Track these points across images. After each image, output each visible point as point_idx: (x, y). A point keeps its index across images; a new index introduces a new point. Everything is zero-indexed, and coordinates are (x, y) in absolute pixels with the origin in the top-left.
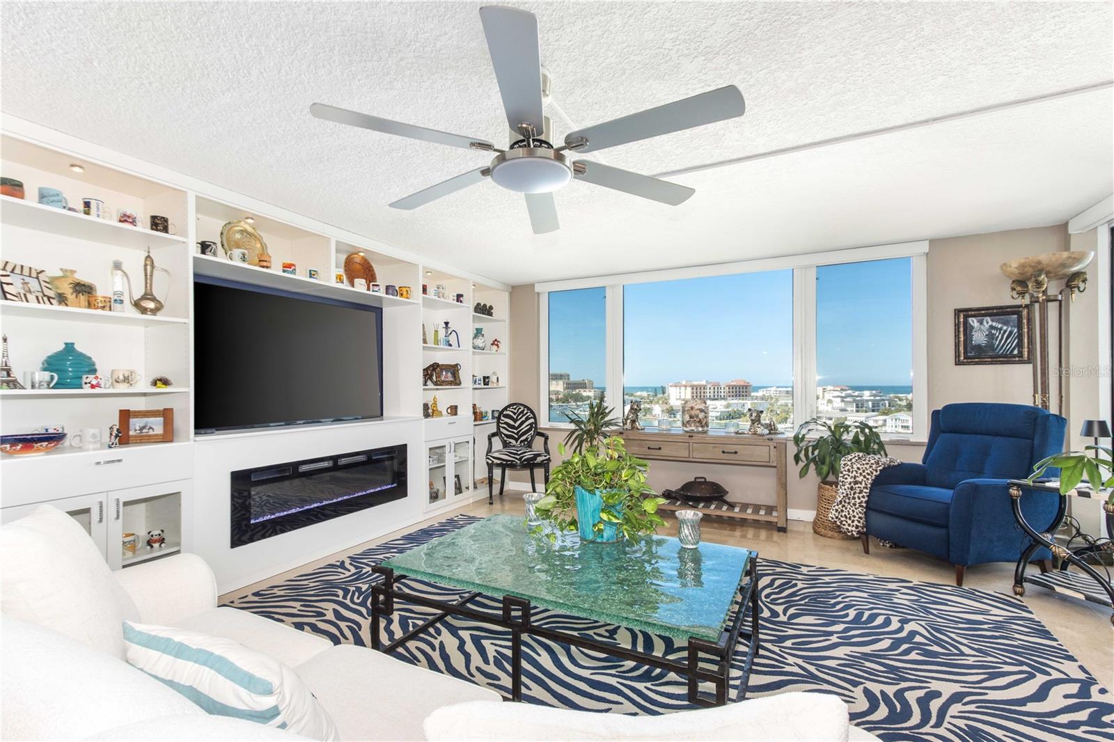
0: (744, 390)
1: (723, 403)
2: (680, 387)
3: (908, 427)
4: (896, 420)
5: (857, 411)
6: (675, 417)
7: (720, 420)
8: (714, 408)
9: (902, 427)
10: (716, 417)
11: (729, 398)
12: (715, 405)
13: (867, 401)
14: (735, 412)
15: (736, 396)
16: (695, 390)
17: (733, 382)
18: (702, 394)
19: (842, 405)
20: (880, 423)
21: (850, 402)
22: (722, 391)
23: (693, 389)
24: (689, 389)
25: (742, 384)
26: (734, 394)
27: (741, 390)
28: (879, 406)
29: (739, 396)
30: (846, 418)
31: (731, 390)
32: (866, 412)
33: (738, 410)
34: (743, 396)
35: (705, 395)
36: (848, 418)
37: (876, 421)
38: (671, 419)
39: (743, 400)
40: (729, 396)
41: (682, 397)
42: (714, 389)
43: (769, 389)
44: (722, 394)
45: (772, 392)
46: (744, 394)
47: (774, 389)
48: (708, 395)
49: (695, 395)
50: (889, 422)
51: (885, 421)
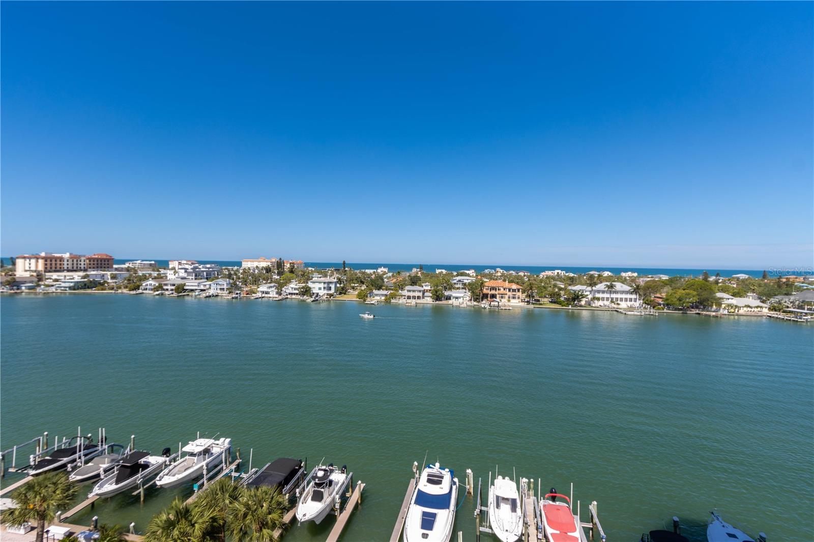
0: (106, 262)
1: (82, 274)
2: (30, 258)
3: (224, 289)
4: (217, 284)
5: (196, 279)
6: (18, 289)
7: (74, 289)
8: (71, 279)
9: (220, 289)
10: (70, 288)
11: (89, 270)
12: (72, 276)
13: (203, 271)
14: (91, 282)
15: (97, 268)
16: (48, 262)
17: (95, 255)
18: (58, 266)
19: (185, 275)
20: (208, 286)
21: (191, 272)
22: (82, 263)
23: (46, 261)
24: (41, 262)
25: (105, 257)
26: (95, 266)
27: (103, 262)
28: (211, 275)
29: (101, 268)
30: (185, 284)
31: (92, 262)
32: (201, 279)
33: (94, 280)
34: (105, 268)
35: (62, 266)
36: (187, 284)
37: (205, 285)
38: (12, 291)
39: (104, 271)
40: (90, 268)
41: (31, 269)
42: (73, 261)
43: (135, 262)
44: (82, 266)
45: (137, 264)
46: (106, 266)
47: (139, 262)
48: (65, 267)
49: (48, 266)
50: (213, 286)
51: (210, 285)
